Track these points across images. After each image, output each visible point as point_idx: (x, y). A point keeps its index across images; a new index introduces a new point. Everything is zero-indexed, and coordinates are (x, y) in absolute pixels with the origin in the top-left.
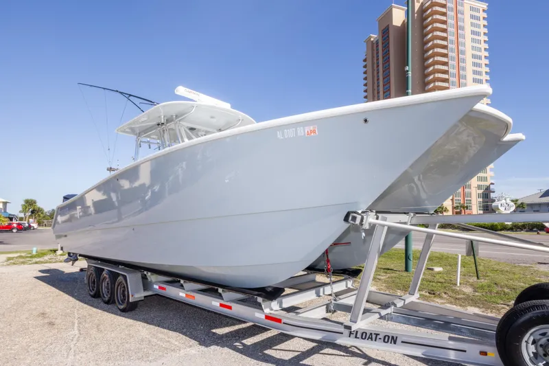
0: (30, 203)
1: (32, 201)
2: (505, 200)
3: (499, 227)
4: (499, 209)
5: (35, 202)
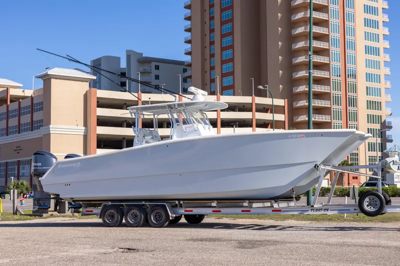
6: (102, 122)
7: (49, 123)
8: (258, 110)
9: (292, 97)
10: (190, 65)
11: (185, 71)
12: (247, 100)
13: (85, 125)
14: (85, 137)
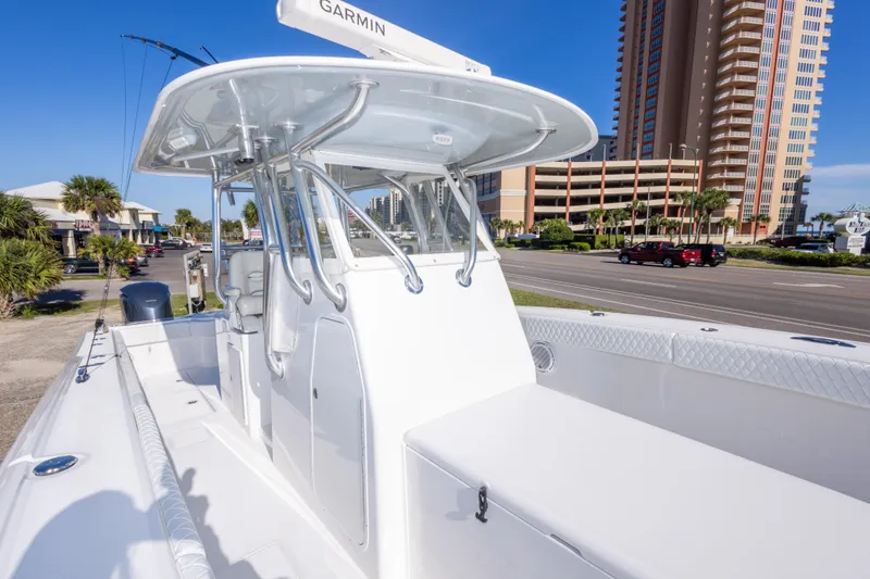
0: (183, 214)
1: (186, 211)
2: (859, 215)
3: (844, 261)
4: (845, 231)
5: (190, 213)
6: (539, 186)
7: (500, 189)
8: (672, 171)
9: (707, 158)
10: (616, 138)
11: (612, 143)
12: (664, 162)
13: (527, 188)
14: (526, 198)
